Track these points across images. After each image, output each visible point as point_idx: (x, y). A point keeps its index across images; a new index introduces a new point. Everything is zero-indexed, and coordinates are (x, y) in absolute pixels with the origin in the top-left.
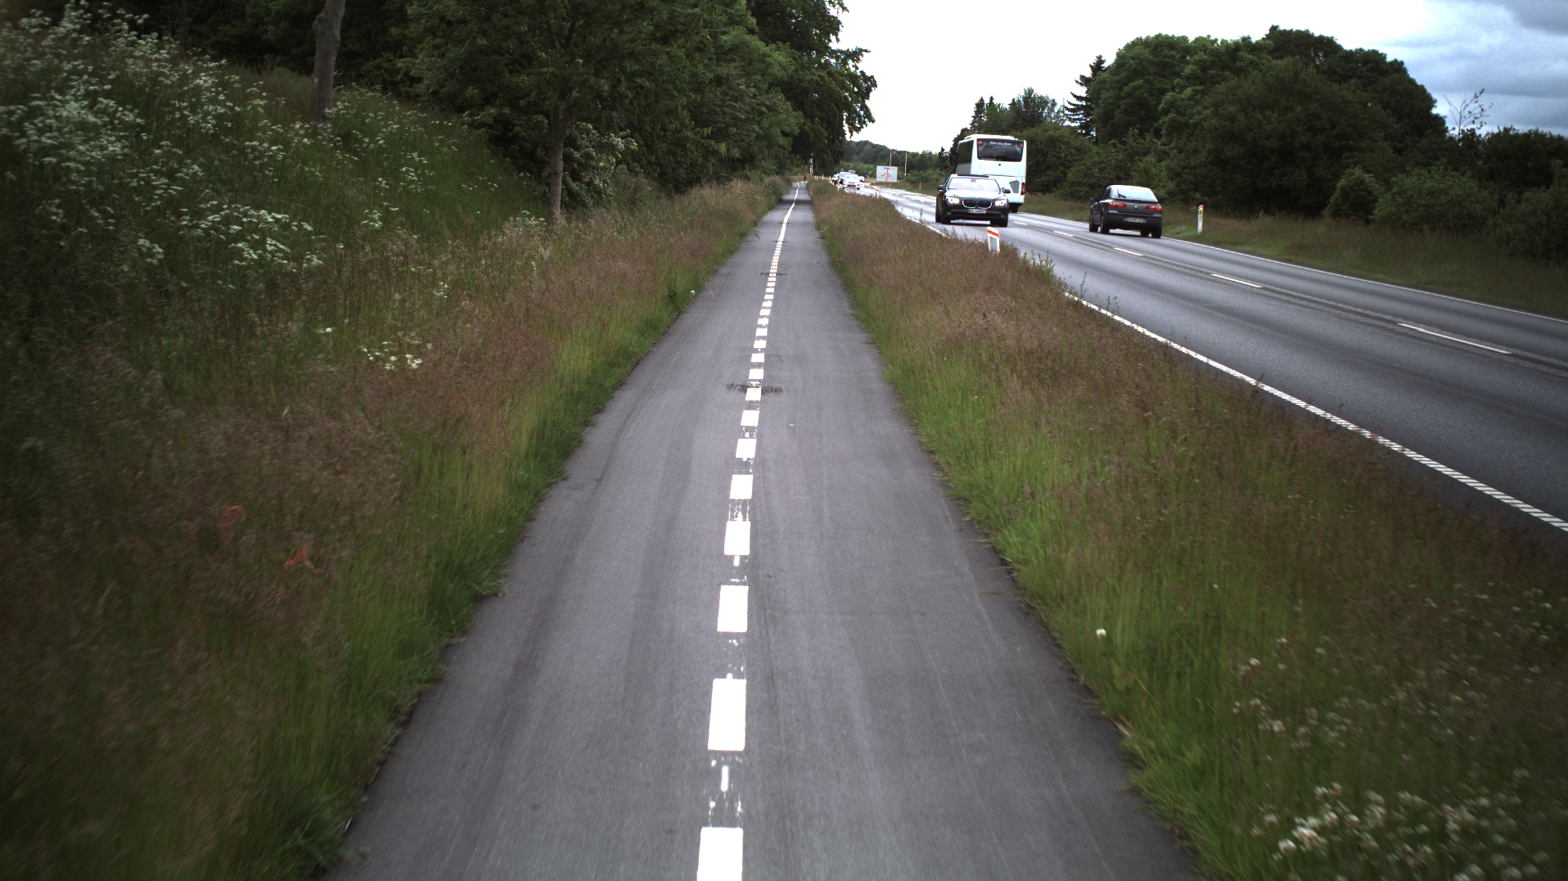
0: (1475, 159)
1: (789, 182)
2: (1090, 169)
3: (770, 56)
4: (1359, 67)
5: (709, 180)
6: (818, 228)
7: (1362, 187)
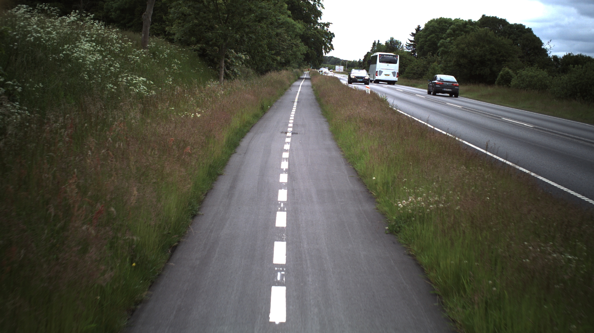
0: (558, 65)
1: (303, 71)
2: (413, 67)
3: (296, 25)
4: (515, 30)
5: (274, 70)
6: (312, 87)
7: (508, 74)
